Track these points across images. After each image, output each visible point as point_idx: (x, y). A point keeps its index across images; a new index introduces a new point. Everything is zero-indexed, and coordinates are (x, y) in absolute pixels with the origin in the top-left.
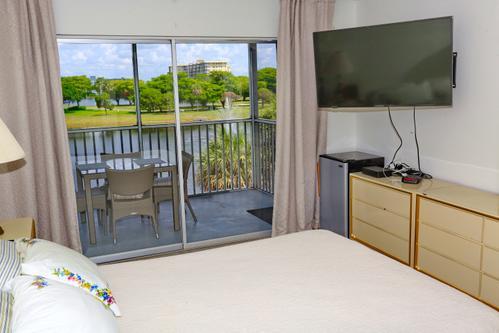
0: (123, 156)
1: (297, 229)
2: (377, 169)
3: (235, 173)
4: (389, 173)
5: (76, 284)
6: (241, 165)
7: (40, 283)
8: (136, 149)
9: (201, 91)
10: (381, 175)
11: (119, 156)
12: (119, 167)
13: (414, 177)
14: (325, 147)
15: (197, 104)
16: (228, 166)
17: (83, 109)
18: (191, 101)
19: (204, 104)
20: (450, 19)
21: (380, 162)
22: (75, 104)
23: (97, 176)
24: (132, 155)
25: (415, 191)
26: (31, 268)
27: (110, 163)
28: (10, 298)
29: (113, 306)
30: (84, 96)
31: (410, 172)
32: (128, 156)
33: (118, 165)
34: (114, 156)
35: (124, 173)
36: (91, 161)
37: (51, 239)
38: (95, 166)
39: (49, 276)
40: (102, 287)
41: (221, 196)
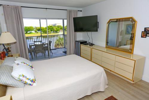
0: (38, 42)
1: (71, 54)
2: (85, 43)
3: (62, 45)
4: (87, 44)
5: (25, 65)
6: (63, 44)
7: (18, 64)
8: (41, 40)
9: (55, 29)
10: (86, 44)
11: (37, 42)
12: (38, 44)
13: (92, 45)
14: (76, 39)
15: (55, 32)
16: (60, 44)
17: (32, 33)
18: (54, 31)
19: (56, 32)
20: (97, 16)
21: (86, 42)
22: (30, 32)
23: (33, 45)
24: (40, 41)
25: (91, 47)
26: (17, 62)
27: (36, 43)
28: (13, 67)
29: (33, 69)
30: (32, 30)
31: (91, 44)
32: (39, 42)
33: (37, 43)
34: (36, 42)
35: (39, 45)
36: (32, 43)
37: (23, 57)
38: (33, 44)
39: (20, 63)
40: (31, 65)
41: (58, 49)
